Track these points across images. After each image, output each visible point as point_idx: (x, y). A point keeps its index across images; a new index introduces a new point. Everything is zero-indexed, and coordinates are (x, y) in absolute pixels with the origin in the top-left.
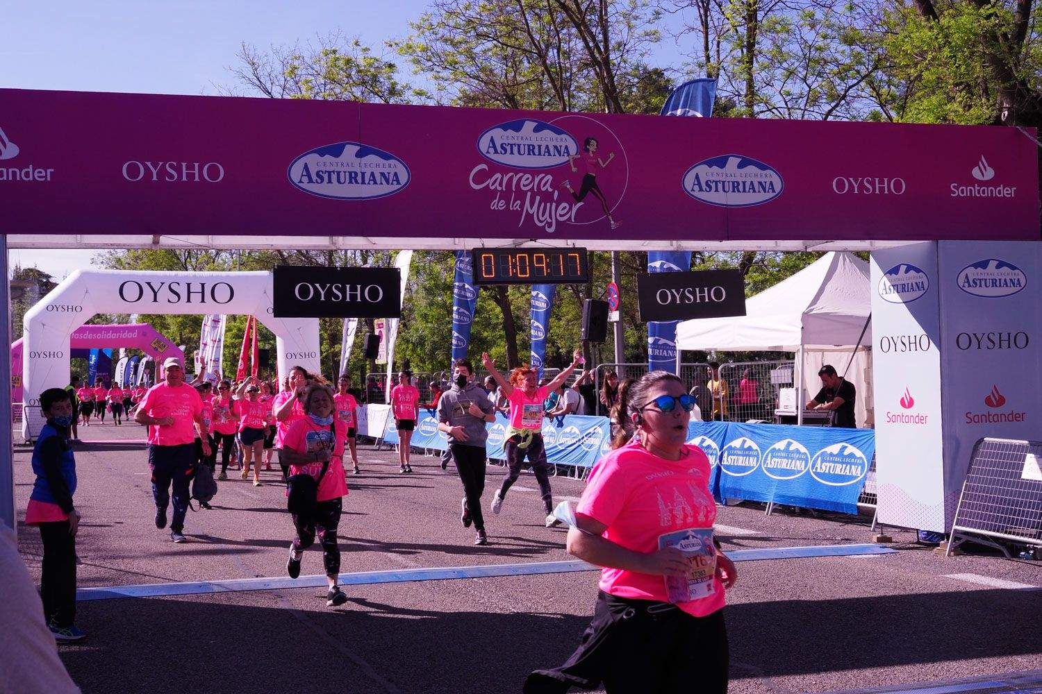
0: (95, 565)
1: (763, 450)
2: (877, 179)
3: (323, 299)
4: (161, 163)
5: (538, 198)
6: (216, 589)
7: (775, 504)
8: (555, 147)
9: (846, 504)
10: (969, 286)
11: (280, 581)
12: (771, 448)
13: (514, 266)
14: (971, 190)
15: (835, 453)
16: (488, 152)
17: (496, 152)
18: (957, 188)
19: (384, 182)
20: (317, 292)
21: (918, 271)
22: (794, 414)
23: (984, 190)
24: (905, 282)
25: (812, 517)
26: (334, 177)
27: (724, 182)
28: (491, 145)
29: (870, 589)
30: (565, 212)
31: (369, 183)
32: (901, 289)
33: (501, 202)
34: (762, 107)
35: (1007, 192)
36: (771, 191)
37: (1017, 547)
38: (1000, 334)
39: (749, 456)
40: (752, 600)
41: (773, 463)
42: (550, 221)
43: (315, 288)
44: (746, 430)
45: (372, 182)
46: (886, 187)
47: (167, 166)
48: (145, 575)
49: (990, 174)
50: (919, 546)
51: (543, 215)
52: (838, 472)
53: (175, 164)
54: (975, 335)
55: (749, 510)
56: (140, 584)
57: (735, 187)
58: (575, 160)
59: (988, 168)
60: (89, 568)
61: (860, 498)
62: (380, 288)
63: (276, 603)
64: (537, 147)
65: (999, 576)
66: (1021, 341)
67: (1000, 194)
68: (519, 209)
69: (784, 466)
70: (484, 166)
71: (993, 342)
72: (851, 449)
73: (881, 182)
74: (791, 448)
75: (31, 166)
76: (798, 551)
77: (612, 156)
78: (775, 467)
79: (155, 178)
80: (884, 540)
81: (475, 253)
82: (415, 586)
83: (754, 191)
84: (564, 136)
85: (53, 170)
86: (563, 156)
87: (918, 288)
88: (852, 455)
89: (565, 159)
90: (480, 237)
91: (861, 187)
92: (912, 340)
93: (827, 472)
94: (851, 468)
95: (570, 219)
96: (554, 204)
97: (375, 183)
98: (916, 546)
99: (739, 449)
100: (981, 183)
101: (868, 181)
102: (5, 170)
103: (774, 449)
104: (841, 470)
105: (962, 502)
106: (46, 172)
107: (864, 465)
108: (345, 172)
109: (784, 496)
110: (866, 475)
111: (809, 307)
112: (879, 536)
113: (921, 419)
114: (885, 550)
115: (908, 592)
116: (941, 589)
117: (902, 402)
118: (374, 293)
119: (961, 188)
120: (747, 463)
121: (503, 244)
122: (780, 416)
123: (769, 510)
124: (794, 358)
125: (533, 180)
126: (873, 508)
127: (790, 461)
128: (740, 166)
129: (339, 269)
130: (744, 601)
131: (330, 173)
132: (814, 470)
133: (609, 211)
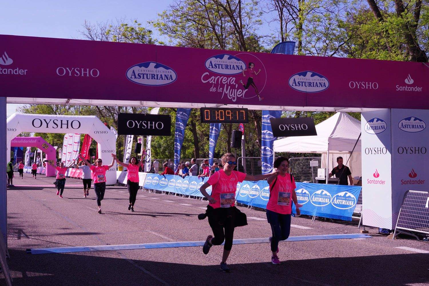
0: (36, 239)
1: (311, 194)
2: (367, 83)
3: (138, 127)
4: (73, 68)
5: (229, 87)
6: (92, 250)
7: (316, 216)
8: (237, 66)
9: (347, 217)
10: (403, 128)
11: (118, 247)
12: (315, 193)
13: (218, 115)
14: (404, 88)
15: (342, 196)
16: (209, 67)
17: (212, 67)
18: (399, 87)
19: (166, 79)
20: (136, 124)
21: (382, 121)
22: (324, 179)
23: (409, 88)
24: (377, 126)
25: (331, 222)
26: (145, 76)
27: (305, 82)
28: (211, 64)
29: (367, 253)
30: (240, 93)
31: (160, 79)
32: (374, 128)
33: (215, 88)
34: (308, 52)
35: (419, 89)
36: (324, 86)
37: (422, 236)
38: (415, 148)
39: (305, 196)
40: (320, 257)
41: (315, 199)
42: (234, 97)
43: (135, 123)
44: (303, 185)
45: (161, 79)
46: (370, 87)
47: (75, 69)
48: (59, 244)
49: (412, 82)
50: (380, 235)
51: (231, 95)
52: (343, 203)
53: (79, 69)
54: (405, 148)
55: (305, 219)
56: (58, 247)
57: (310, 84)
58: (245, 72)
59: (411, 79)
60: (34, 240)
61: (353, 214)
62: (162, 123)
63: (119, 256)
64: (229, 66)
65: (418, 248)
66: (423, 150)
67: (416, 90)
68: (222, 92)
69: (320, 201)
70: (207, 73)
71: (413, 152)
72: (349, 194)
73: (369, 84)
74: (323, 193)
75: (18, 68)
76: (331, 236)
77: (260, 70)
78: (316, 201)
79: (70, 75)
80: (365, 232)
81: (202, 110)
82: (176, 249)
83: (317, 86)
84: (240, 62)
85: (27, 70)
86: (240, 70)
87: (382, 128)
88: (349, 197)
89: (241, 71)
90: (204, 103)
91: (361, 86)
92: (379, 149)
93: (339, 203)
94: (349, 202)
95: (242, 96)
96: (236, 90)
97: (162, 79)
98: (379, 235)
99: (300, 193)
100: (409, 86)
101: (363, 83)
102: (6, 70)
103: (316, 194)
104: (345, 202)
105: (400, 217)
106: (24, 72)
107: (355, 201)
108: (150, 74)
109: (320, 213)
110: (356, 205)
111: (331, 135)
112: (363, 230)
113: (383, 182)
114: (367, 237)
115: (383, 254)
116: (396, 253)
117: (374, 175)
118: (160, 125)
119: (400, 87)
120: (304, 199)
121: (213, 106)
122: (318, 180)
123: (314, 219)
124: (321, 156)
125: (227, 79)
126: (358, 219)
127: (323, 199)
128: (312, 76)
129: (145, 115)
130: (316, 257)
131: (143, 74)
132: (333, 203)
133: (258, 94)
